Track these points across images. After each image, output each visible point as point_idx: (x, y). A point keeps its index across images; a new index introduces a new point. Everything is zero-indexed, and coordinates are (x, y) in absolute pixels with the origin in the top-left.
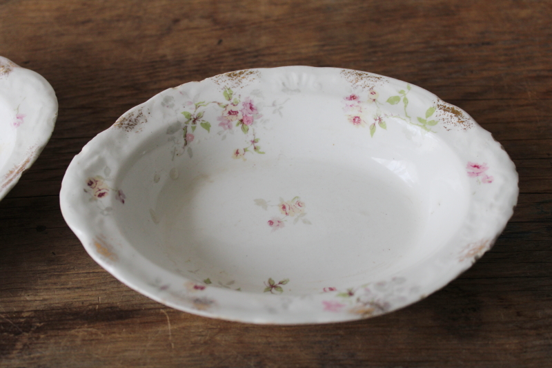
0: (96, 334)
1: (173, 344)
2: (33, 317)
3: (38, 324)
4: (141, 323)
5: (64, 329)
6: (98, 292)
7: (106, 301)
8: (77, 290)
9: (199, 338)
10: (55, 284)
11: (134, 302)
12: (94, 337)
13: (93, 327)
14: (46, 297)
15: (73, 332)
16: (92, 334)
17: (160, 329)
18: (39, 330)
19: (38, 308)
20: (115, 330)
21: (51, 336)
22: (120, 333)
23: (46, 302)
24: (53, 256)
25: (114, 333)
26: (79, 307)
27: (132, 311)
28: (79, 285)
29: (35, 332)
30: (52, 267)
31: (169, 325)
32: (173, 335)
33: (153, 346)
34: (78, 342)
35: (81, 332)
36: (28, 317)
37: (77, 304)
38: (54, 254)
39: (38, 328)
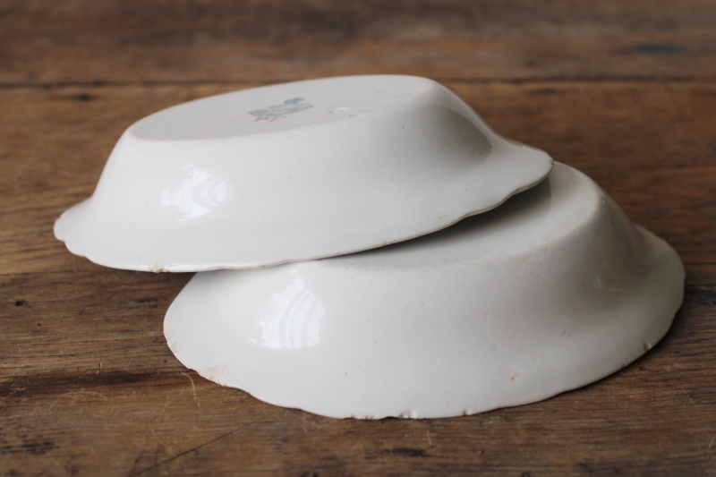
0: (96, 396)
1: (199, 404)
2: (11, 383)
3: (19, 389)
4: (156, 385)
5: (53, 393)
6: (98, 359)
7: (109, 367)
8: (70, 358)
9: (233, 397)
10: (41, 352)
11: (146, 367)
12: (93, 399)
13: (93, 390)
14: (29, 364)
15: (65, 395)
16: (91, 396)
17: (182, 391)
18: (19, 394)
19: (18, 375)
20: (122, 392)
21: (37, 400)
22: (128, 395)
23: (29, 369)
24: (39, 327)
25: (121, 395)
26: (75, 373)
27: (144, 375)
28: (73, 353)
29: (15, 396)
30: (38, 337)
31: (194, 386)
32: (198, 395)
33: (172, 405)
34: (73, 404)
35: (76, 396)
36: (6, 383)
37: (71, 370)
38: (39, 325)
39: (18, 391)
